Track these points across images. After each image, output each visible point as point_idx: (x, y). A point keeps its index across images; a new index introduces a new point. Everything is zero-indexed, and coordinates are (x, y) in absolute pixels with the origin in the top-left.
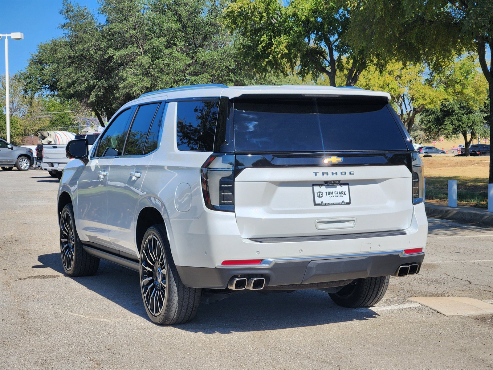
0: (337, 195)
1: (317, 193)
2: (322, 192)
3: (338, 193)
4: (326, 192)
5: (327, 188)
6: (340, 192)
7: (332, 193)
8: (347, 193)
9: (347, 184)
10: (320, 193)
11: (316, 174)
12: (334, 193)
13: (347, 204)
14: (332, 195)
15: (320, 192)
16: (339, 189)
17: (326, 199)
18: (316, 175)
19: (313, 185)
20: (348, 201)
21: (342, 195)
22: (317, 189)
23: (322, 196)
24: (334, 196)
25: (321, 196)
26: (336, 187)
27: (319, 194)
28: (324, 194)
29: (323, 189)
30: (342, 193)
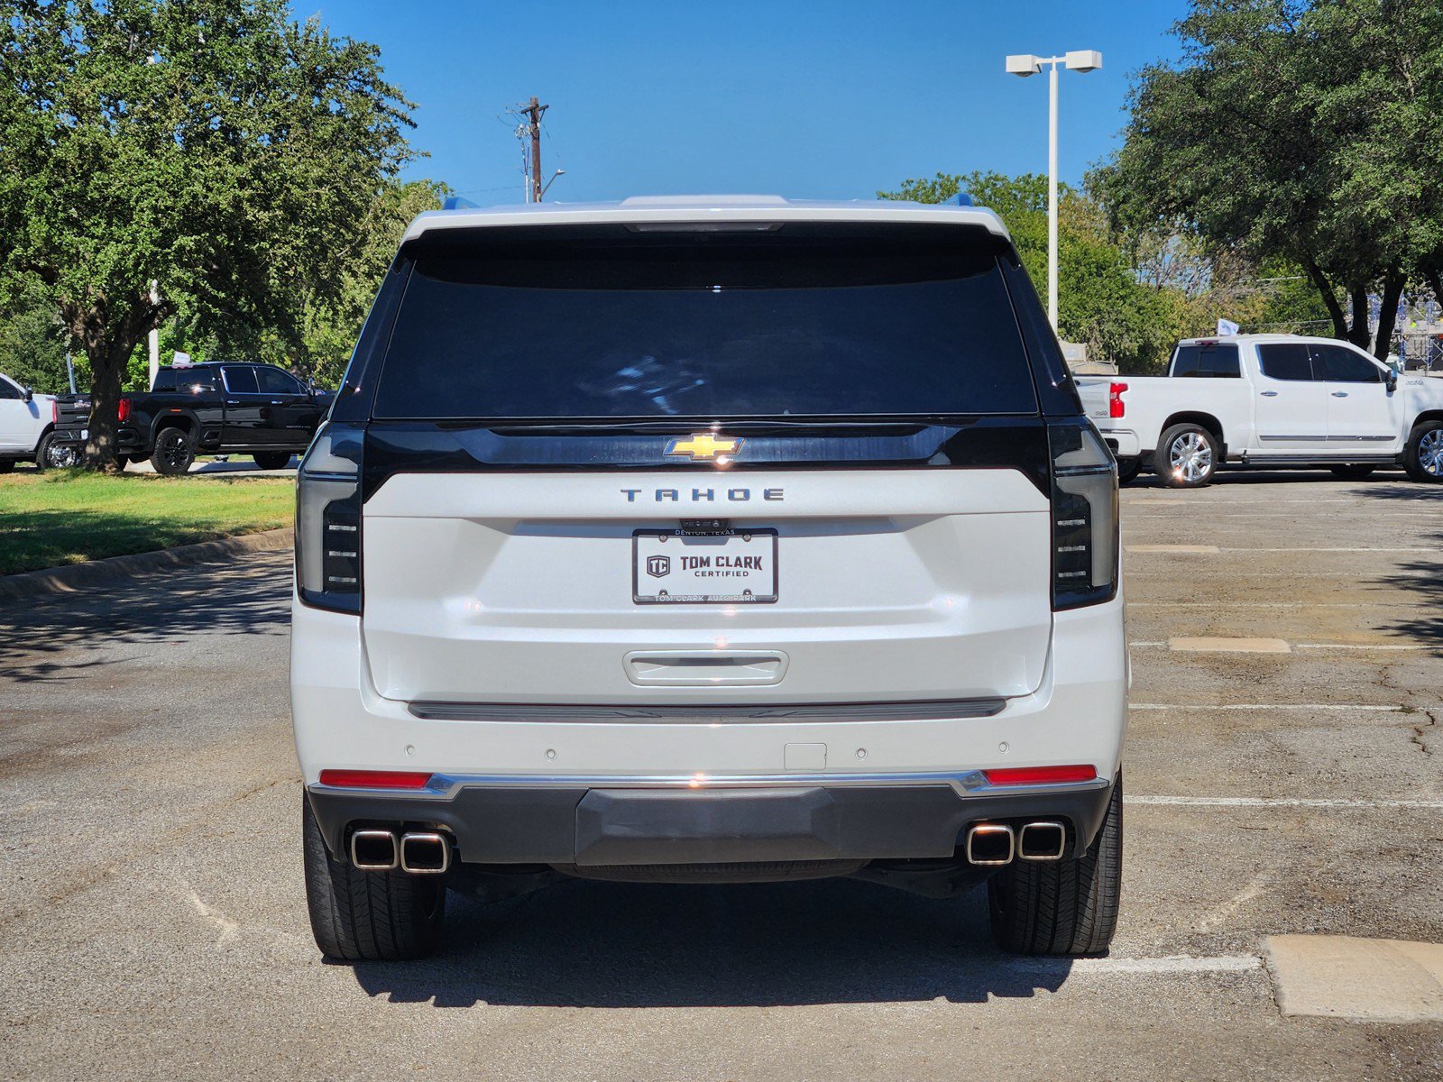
0: (725, 569)
1: (650, 559)
2: (667, 559)
3: (732, 562)
4: (684, 559)
5: (686, 543)
6: (738, 559)
7: (706, 562)
8: (767, 563)
9: (774, 532)
10: (661, 562)
11: (631, 496)
12: (713, 562)
13: (762, 601)
14: (705, 568)
15: (659, 558)
16: (736, 547)
17: (680, 581)
18: (631, 498)
19: (637, 533)
20: (769, 592)
21: (748, 569)
22: (649, 546)
23: (668, 572)
24: (711, 574)
25: (661, 570)
26: (724, 543)
27: (654, 563)
28: (676, 564)
29: (675, 548)
30: (747, 564)
